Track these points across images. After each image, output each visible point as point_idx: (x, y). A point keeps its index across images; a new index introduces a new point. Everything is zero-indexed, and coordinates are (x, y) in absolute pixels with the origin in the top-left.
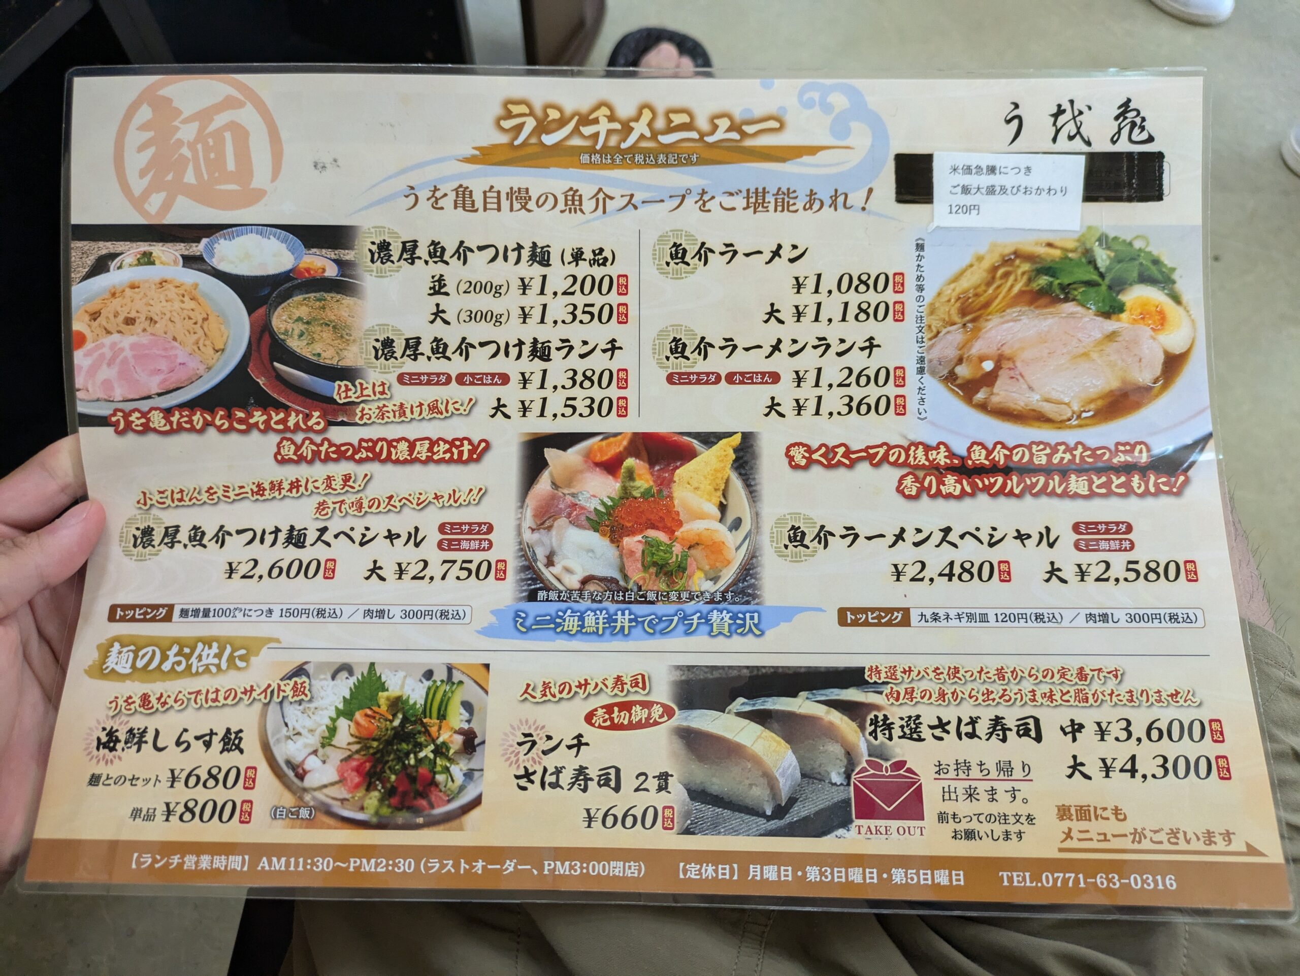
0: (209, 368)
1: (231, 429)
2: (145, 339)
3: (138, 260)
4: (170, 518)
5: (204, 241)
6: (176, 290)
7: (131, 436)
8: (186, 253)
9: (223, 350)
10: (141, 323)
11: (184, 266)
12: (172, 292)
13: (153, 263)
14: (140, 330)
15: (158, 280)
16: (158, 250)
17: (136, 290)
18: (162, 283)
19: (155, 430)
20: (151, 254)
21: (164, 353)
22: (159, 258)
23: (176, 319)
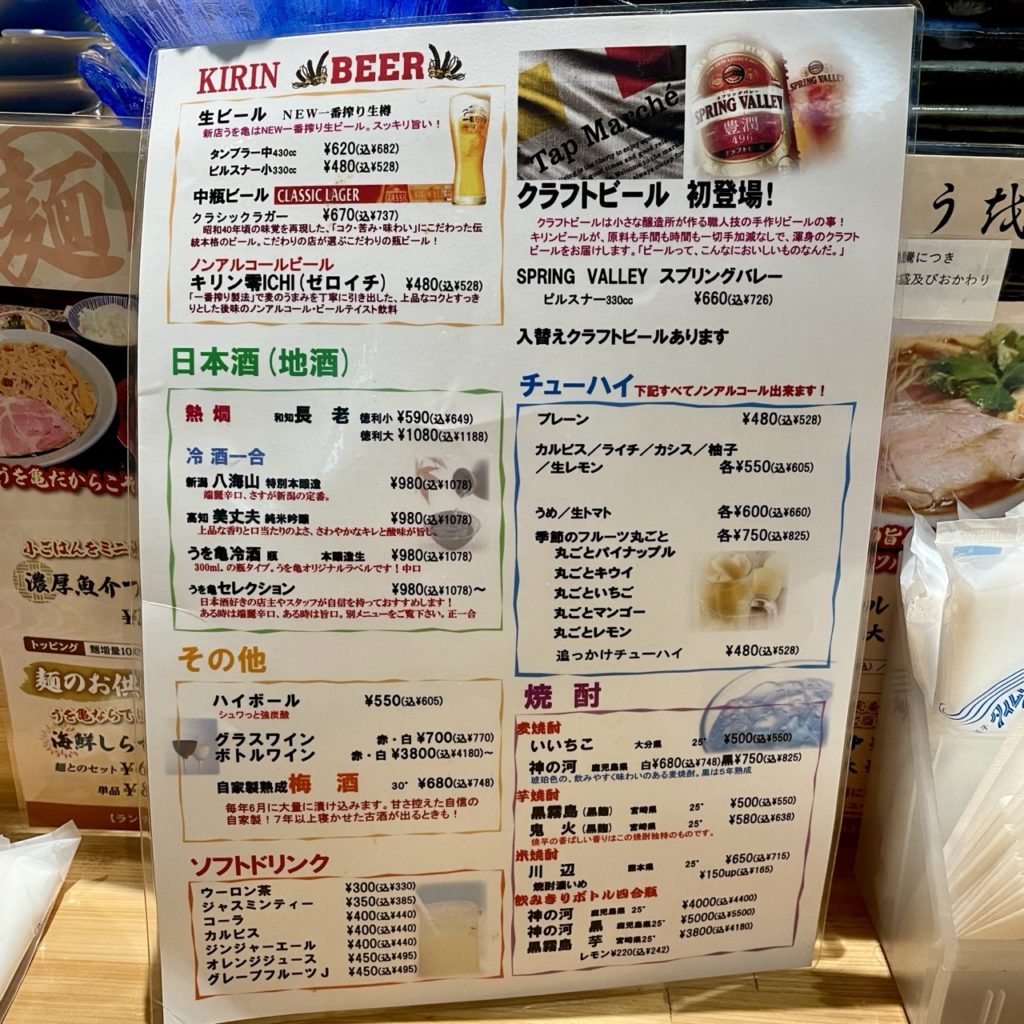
0: (81, 433)
1: (104, 491)
2: (21, 401)
3: (9, 322)
4: (57, 567)
5: (68, 308)
6: (47, 355)
7: (15, 491)
8: (53, 319)
9: (93, 416)
10: (17, 385)
11: (52, 332)
12: (44, 358)
13: (23, 327)
14: (17, 392)
15: (29, 343)
16: (27, 314)
17: (11, 353)
18: (34, 347)
19: (35, 487)
20: (21, 317)
21: (39, 415)
22: (28, 322)
23: (49, 382)
